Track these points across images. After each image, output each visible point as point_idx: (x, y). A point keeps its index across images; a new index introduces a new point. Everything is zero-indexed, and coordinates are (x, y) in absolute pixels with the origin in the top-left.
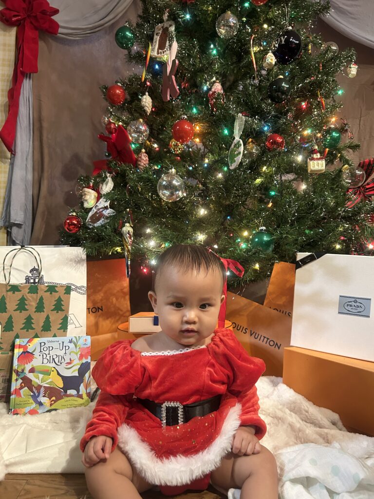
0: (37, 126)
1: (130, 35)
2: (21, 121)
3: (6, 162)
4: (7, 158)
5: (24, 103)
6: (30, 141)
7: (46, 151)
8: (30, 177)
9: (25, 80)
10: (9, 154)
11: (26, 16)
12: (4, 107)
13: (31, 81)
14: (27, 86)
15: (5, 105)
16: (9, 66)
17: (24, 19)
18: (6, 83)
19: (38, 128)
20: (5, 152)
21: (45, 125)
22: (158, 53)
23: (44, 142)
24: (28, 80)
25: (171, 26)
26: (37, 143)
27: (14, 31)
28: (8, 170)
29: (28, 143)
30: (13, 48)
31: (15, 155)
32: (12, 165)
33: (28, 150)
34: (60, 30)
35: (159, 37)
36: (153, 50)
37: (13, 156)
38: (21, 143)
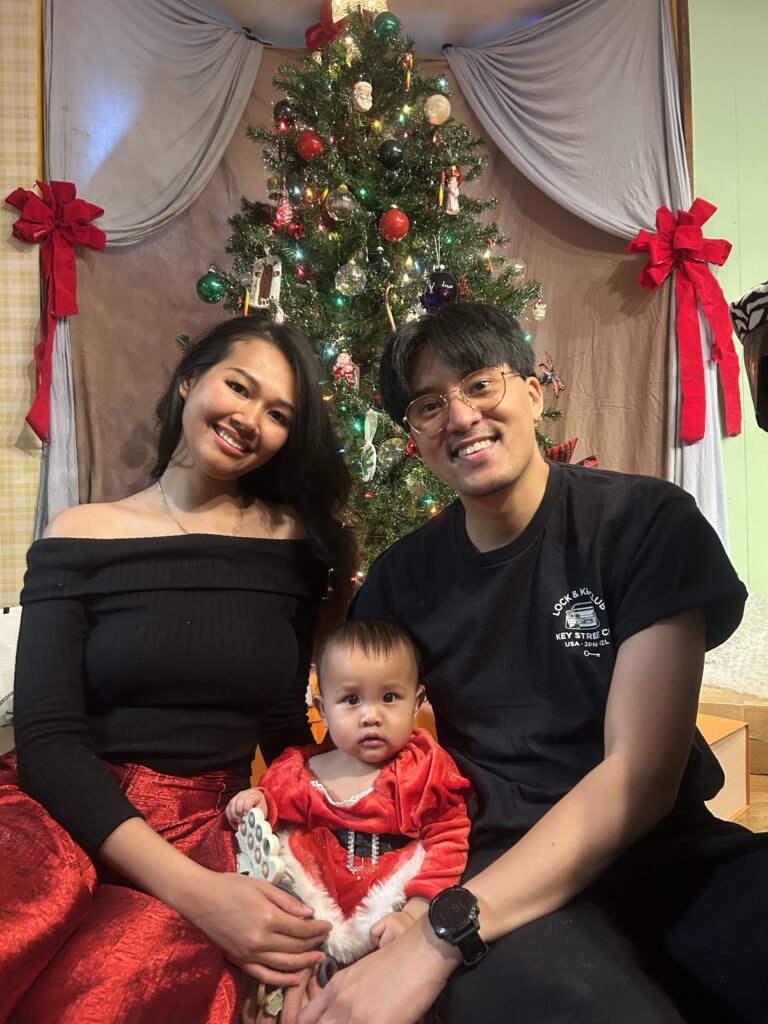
0: (79, 391)
1: (218, 285)
2: (57, 390)
3: (36, 454)
4: (37, 448)
5: (59, 361)
6: (70, 418)
7: (96, 430)
8: (74, 473)
9: (58, 326)
10: (39, 443)
11: (54, 226)
12: (29, 370)
13: (68, 325)
14: (62, 333)
15: (29, 366)
16: (32, 305)
17: (51, 233)
18: (28, 333)
19: (82, 396)
20: (34, 439)
21: (93, 389)
22: (260, 303)
23: (92, 416)
24: (62, 325)
25: (275, 263)
26: (81, 420)
27: (35, 250)
28: (39, 466)
29: (68, 421)
30: (36, 277)
31: (49, 443)
32: (46, 458)
33: (68, 432)
34: (109, 237)
35: (259, 279)
36: (252, 297)
37: (45, 444)
38: (58, 424)
